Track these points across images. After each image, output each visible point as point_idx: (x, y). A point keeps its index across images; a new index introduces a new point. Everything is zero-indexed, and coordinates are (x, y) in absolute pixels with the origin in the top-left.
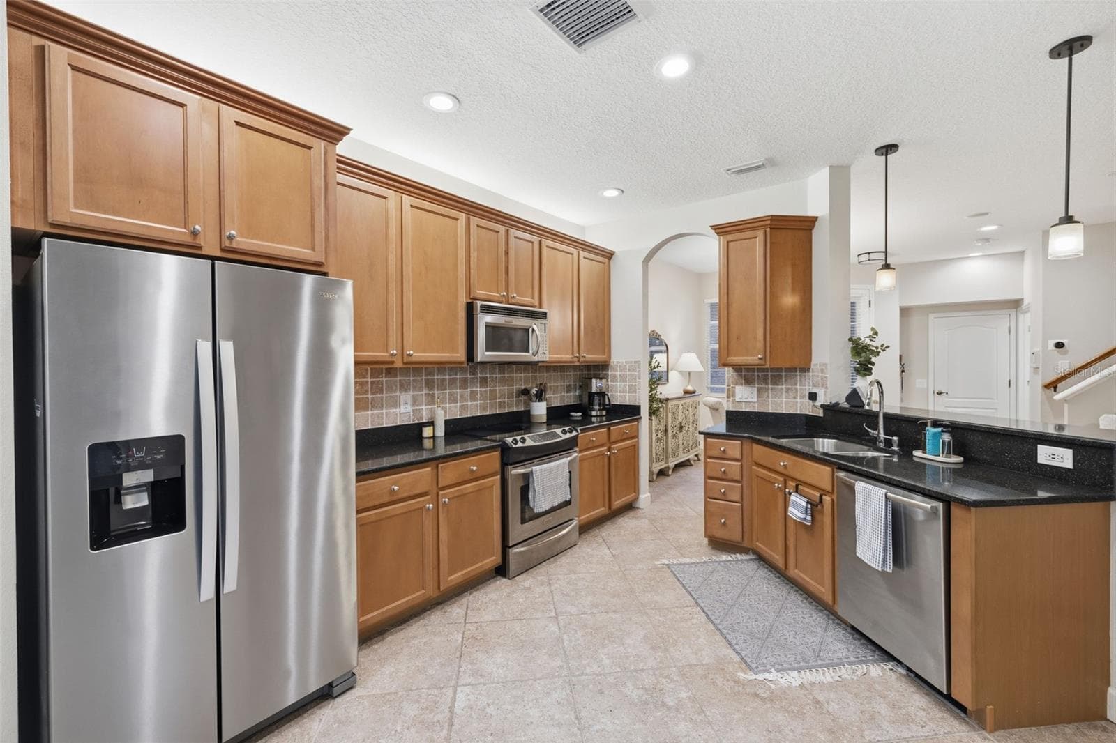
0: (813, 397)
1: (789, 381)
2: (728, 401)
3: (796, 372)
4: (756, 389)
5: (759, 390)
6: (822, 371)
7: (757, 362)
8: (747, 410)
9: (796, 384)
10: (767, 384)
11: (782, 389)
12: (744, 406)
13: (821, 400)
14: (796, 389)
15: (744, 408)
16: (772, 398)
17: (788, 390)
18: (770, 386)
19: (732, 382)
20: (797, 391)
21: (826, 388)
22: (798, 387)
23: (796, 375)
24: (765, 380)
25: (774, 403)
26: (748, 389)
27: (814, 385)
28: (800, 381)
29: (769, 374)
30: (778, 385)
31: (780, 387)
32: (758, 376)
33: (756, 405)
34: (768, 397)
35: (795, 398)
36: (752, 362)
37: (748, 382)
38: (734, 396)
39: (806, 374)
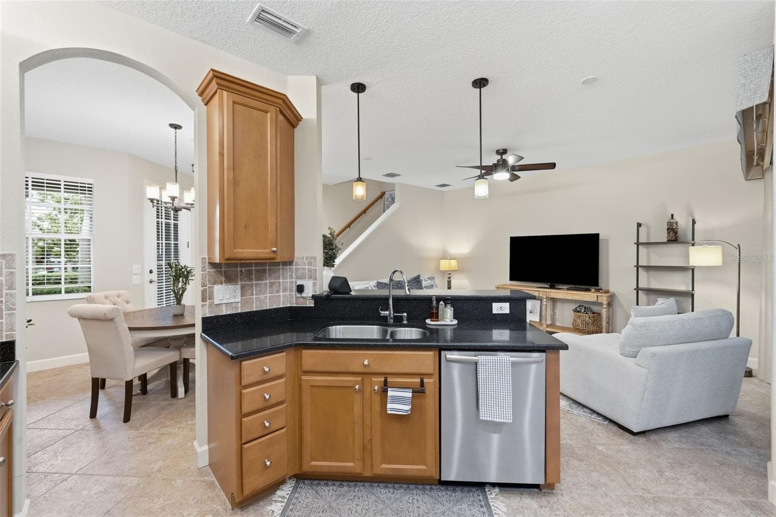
0: (300, 289)
1: (273, 275)
2: (203, 306)
3: (279, 266)
4: (239, 287)
5: (243, 288)
6: (310, 264)
7: (268, 256)
8: (229, 313)
9: (279, 278)
10: (251, 280)
11: (266, 284)
12: (224, 309)
13: (309, 292)
14: (279, 283)
15: (225, 311)
16: (256, 294)
17: (272, 284)
18: (254, 282)
19: (209, 281)
20: (280, 285)
21: (316, 279)
22: (281, 281)
23: (279, 269)
24: (249, 276)
25: (258, 300)
26: (231, 287)
27: (298, 278)
28: (283, 274)
29: (253, 268)
30: (262, 280)
31: (264, 282)
32: (241, 271)
33: (239, 304)
34: (252, 294)
35: (278, 292)
36: (262, 256)
37: (230, 279)
38: (211, 297)
39: (288, 267)
